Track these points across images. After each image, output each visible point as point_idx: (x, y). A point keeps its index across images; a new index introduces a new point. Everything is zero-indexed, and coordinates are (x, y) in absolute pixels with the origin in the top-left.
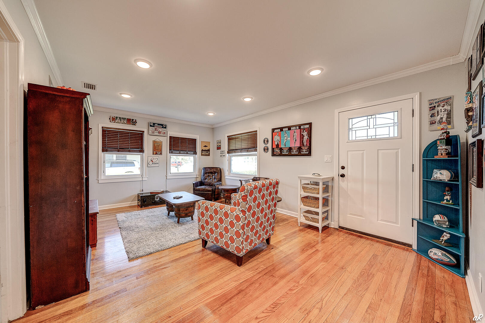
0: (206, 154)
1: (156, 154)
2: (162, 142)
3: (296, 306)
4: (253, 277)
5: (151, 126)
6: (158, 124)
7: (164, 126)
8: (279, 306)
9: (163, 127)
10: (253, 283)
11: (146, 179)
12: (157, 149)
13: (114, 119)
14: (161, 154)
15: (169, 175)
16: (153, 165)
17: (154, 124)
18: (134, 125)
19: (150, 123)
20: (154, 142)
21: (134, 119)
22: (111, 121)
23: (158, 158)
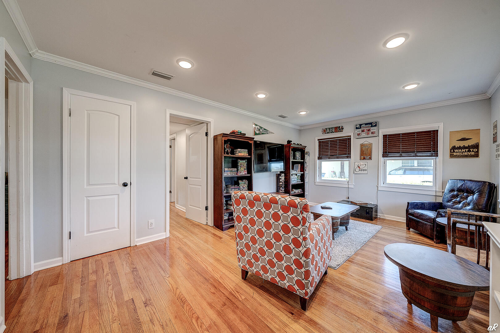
0: (466, 154)
1: (364, 159)
2: (371, 144)
3: (176, 317)
4: (225, 288)
5: (357, 128)
6: (366, 124)
7: (374, 124)
8: (181, 303)
9: (372, 125)
10: (216, 288)
11: (352, 187)
12: (366, 154)
13: (325, 131)
14: (370, 158)
15: (382, 185)
16: (360, 172)
17: (360, 125)
18: (341, 131)
19: (356, 125)
20: (362, 145)
21: (340, 125)
22: (323, 133)
23: (366, 163)
